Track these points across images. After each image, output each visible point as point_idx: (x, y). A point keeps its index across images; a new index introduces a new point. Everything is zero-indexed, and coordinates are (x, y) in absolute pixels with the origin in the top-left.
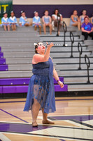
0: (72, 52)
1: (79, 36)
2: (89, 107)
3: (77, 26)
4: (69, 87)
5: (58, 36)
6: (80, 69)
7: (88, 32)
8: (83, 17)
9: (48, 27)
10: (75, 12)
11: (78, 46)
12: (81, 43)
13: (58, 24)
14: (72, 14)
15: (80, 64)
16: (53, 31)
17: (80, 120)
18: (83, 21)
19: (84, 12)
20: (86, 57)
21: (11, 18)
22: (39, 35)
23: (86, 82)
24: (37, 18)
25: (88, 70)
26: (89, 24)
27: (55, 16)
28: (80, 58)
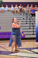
0: (27, 21)
1: (30, 15)
2: (34, 44)
3: (29, 11)
4: (25, 36)
5: (21, 15)
6: (30, 28)
7: (33, 13)
8: (31, 7)
9: (17, 11)
10: (28, 5)
11: (29, 19)
12: (30, 18)
13: (21, 10)
14: (27, 6)
15: (30, 26)
16: (19, 13)
17: (30, 49)
18: (31, 9)
19: (32, 5)
20: (32, 23)
21: (2, 7)
22: (13, 15)
23: (32, 34)
24: (12, 7)
25: (33, 29)
26: (34, 10)
27: (20, 7)
28: (30, 24)
